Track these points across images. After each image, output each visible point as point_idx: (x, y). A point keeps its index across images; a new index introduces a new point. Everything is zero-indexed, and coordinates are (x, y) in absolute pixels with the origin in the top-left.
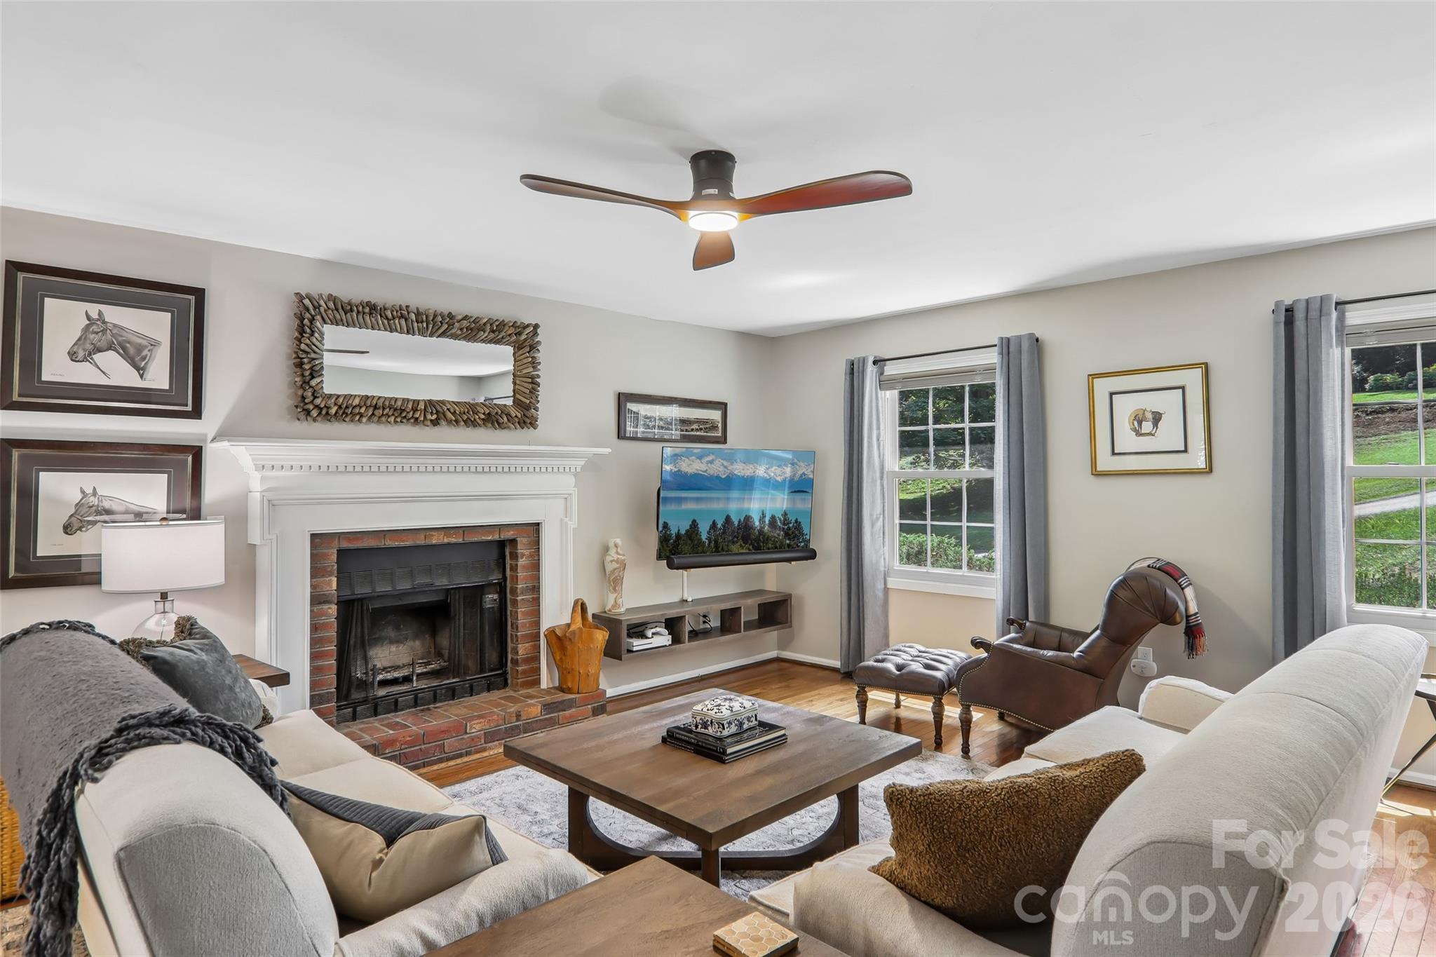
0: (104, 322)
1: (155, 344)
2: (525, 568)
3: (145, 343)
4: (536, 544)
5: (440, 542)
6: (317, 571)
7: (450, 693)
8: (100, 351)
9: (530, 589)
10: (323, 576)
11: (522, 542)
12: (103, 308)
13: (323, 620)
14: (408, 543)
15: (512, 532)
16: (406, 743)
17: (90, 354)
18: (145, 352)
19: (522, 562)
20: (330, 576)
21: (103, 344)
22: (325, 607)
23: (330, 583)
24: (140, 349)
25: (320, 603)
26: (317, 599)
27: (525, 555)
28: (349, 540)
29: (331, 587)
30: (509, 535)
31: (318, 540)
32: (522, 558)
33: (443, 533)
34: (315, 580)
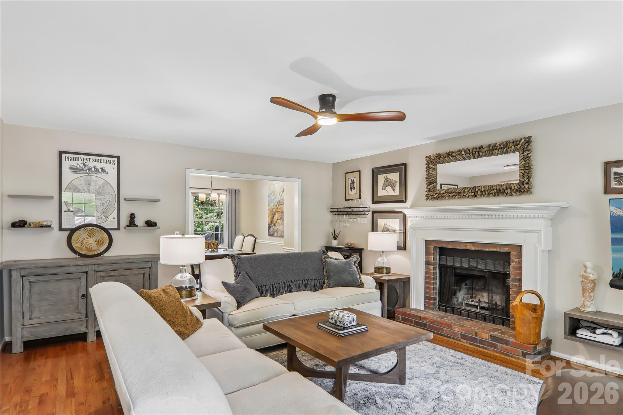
0: (387, 179)
1: (396, 182)
2: (514, 268)
3: (394, 182)
4: (520, 256)
5: (470, 249)
6: (427, 253)
7: (483, 318)
8: (387, 186)
9: (518, 280)
10: (429, 255)
11: (513, 254)
12: (387, 175)
13: (429, 271)
14: (458, 248)
15: (507, 249)
16: (430, 321)
17: (385, 188)
18: (395, 185)
19: (513, 265)
20: (431, 255)
21: (387, 185)
22: (430, 266)
23: (431, 258)
24: (394, 184)
25: (428, 265)
26: (427, 263)
27: (515, 261)
28: (437, 244)
29: (431, 260)
30: (506, 250)
31: (427, 242)
32: (513, 262)
33: (472, 245)
34: (426, 256)
